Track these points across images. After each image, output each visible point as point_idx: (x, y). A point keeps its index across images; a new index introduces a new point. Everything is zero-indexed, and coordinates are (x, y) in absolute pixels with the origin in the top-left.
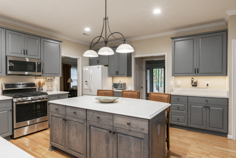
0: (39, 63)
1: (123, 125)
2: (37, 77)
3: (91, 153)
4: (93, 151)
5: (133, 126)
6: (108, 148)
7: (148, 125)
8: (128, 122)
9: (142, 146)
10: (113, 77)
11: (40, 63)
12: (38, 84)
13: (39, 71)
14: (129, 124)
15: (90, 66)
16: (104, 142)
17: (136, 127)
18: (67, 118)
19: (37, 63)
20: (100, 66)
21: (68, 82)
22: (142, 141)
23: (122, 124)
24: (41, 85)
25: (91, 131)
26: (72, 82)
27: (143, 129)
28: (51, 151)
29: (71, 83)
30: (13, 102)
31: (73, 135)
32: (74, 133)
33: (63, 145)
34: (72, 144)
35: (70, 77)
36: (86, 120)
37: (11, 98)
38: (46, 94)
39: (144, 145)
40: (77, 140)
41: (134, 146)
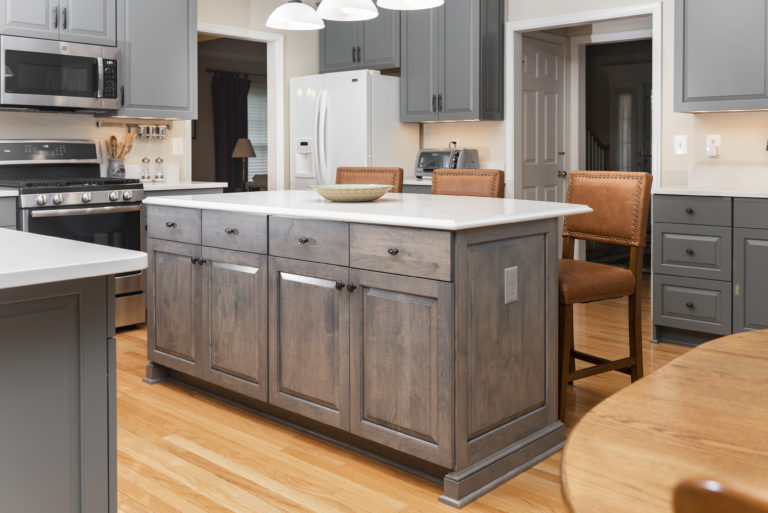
0: (110, 62)
1: (378, 258)
2: (101, 120)
3: (284, 369)
4: (289, 363)
5: (406, 258)
6: (332, 345)
7: (449, 249)
8: (394, 245)
9: (434, 322)
10: (421, 125)
11: (115, 61)
12: (108, 149)
13: (110, 93)
14: (394, 252)
15: (321, 72)
16: (322, 324)
17: (415, 262)
18: (206, 254)
19: (105, 61)
20: (362, 75)
21: (236, 154)
22: (434, 305)
23: (374, 256)
24: (119, 152)
25: (282, 292)
26: (254, 156)
27: (436, 266)
28: (152, 383)
29: (250, 160)
30: (19, 209)
31: (224, 315)
32: (227, 307)
33: (193, 355)
34: (220, 347)
35: (245, 135)
36: (268, 254)
37: (15, 193)
38: (135, 184)
39: (438, 321)
40: (239, 329)
41: (411, 326)
